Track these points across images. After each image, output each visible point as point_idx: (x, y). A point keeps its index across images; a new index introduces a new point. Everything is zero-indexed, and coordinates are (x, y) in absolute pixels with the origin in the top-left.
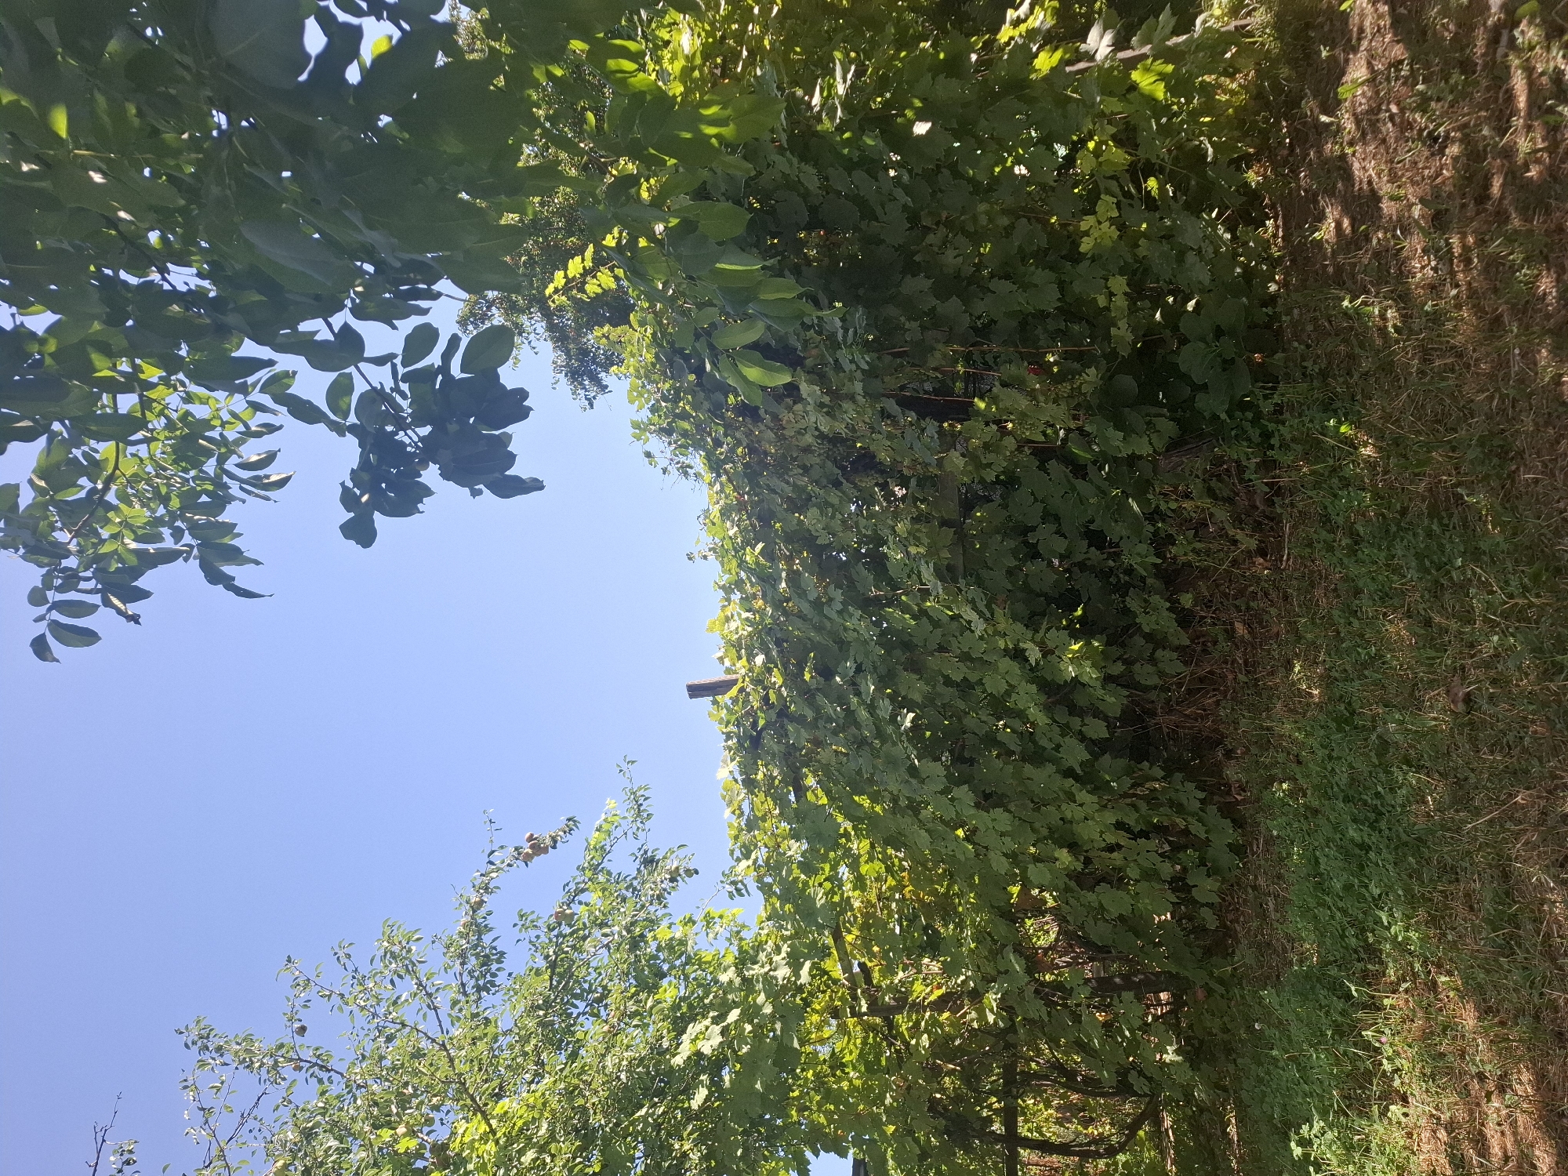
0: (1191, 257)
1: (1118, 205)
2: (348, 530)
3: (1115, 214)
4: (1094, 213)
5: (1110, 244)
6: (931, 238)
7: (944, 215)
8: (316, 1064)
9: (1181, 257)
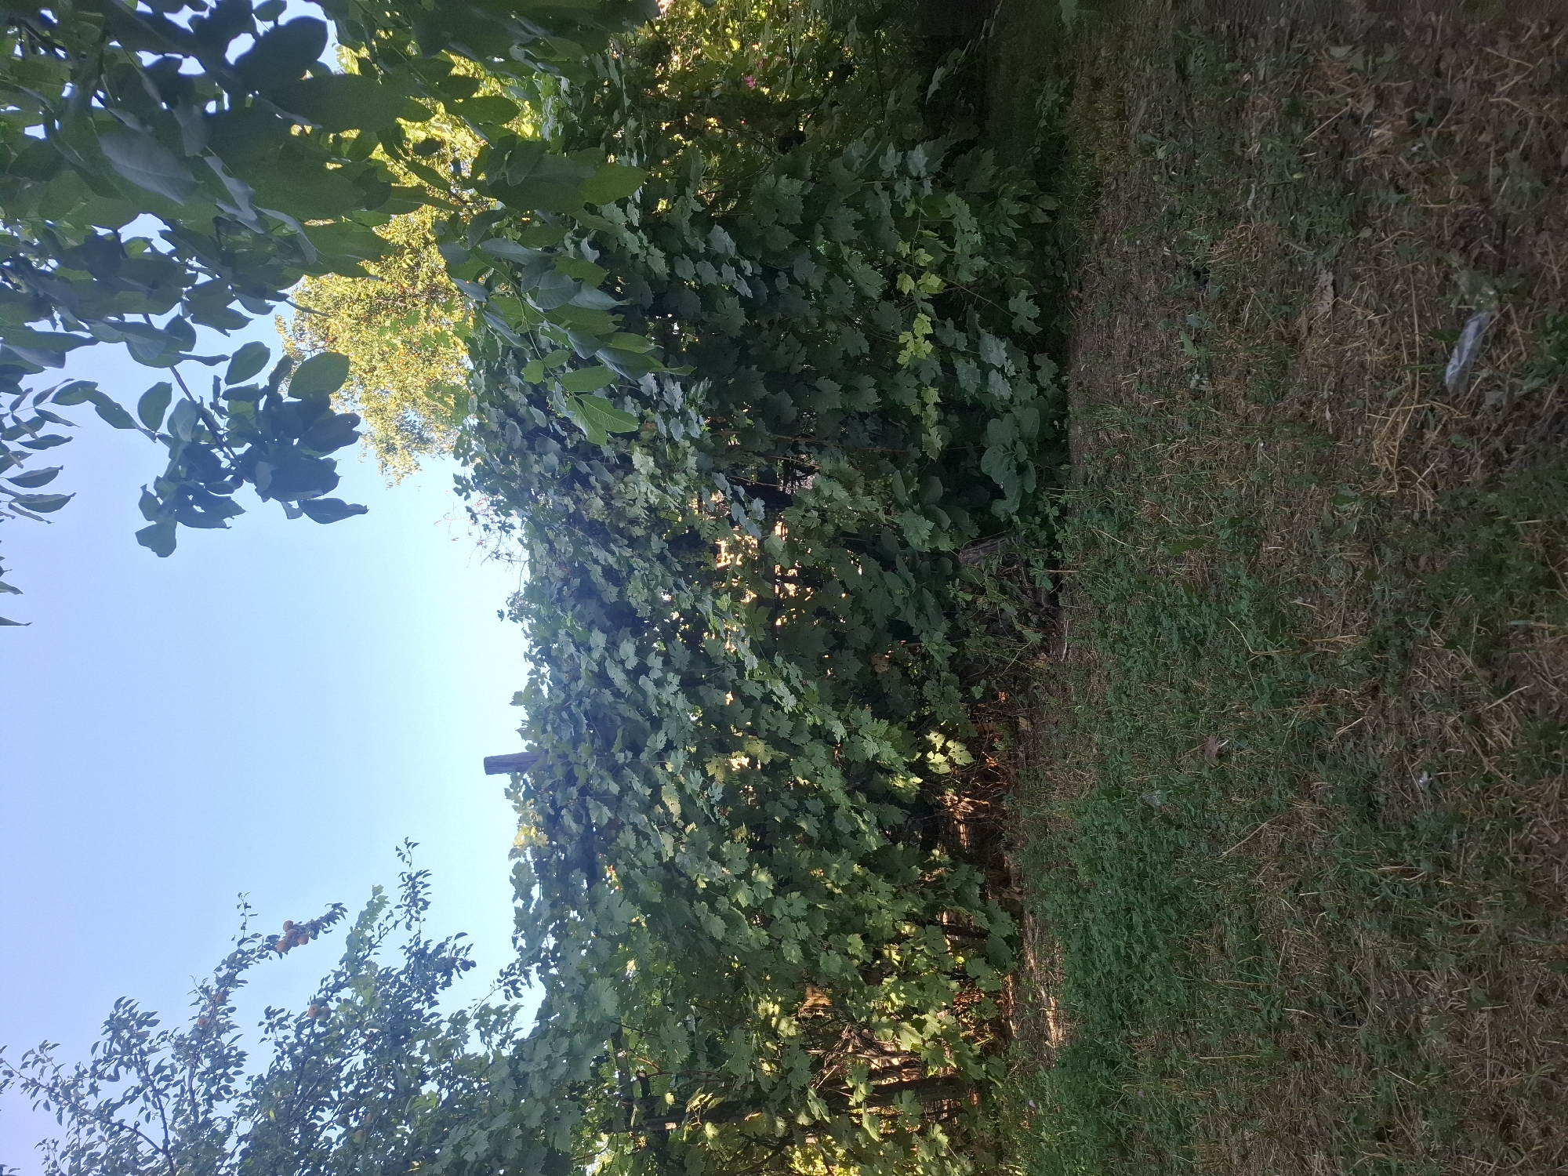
0: (994, 376)
1: (933, 324)
2: (144, 537)
3: (929, 331)
4: (911, 329)
5: (925, 358)
9: (985, 376)
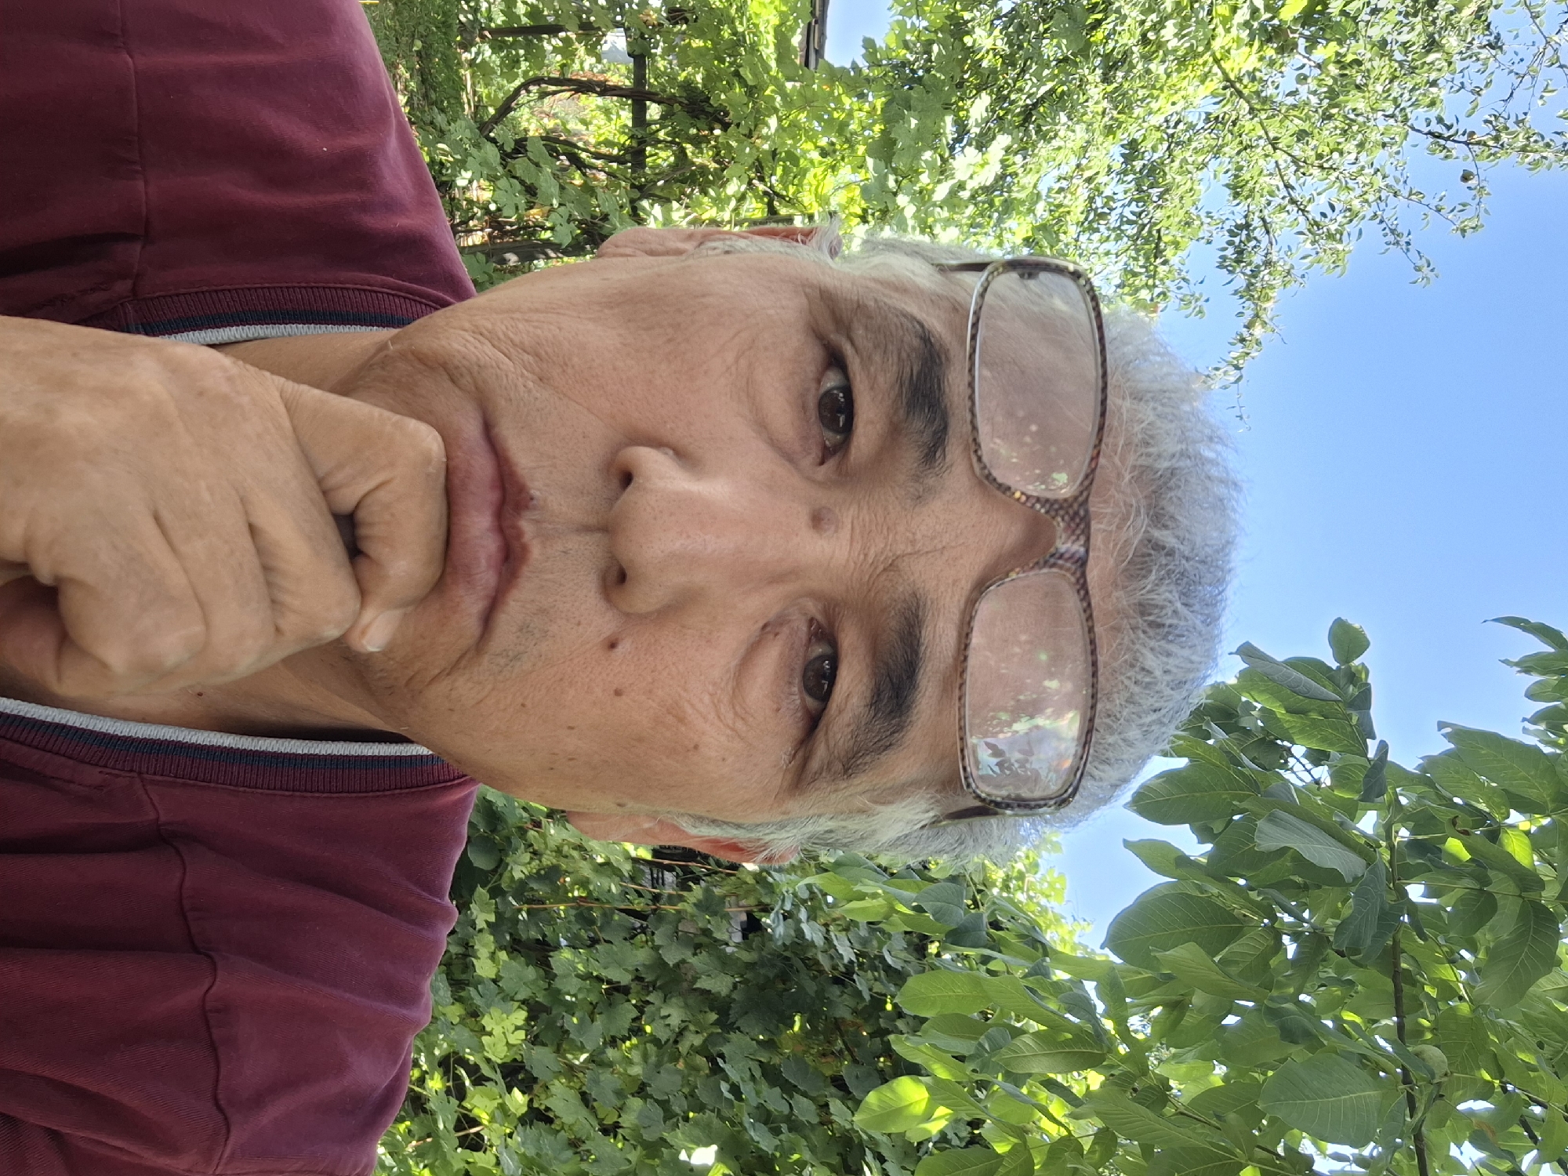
5: (492, 1010)
6: (697, 1041)
7: (681, 1065)
8: (1447, 139)
